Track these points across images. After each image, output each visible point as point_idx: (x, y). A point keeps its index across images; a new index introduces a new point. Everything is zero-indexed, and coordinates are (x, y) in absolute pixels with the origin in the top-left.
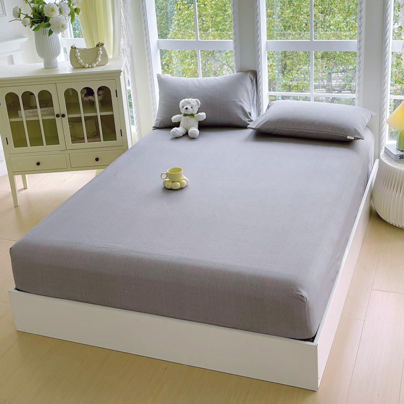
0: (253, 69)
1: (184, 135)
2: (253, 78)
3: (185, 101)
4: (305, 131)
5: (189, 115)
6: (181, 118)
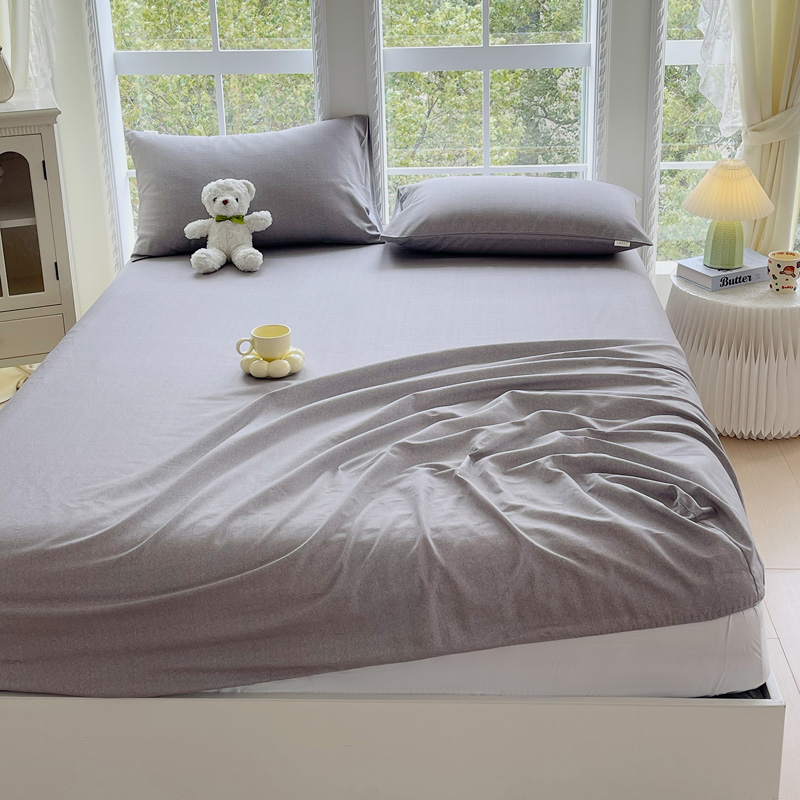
0: (361, 111)
1: (222, 267)
2: (362, 133)
3: (219, 186)
4: (516, 237)
5: (230, 219)
6: (209, 226)
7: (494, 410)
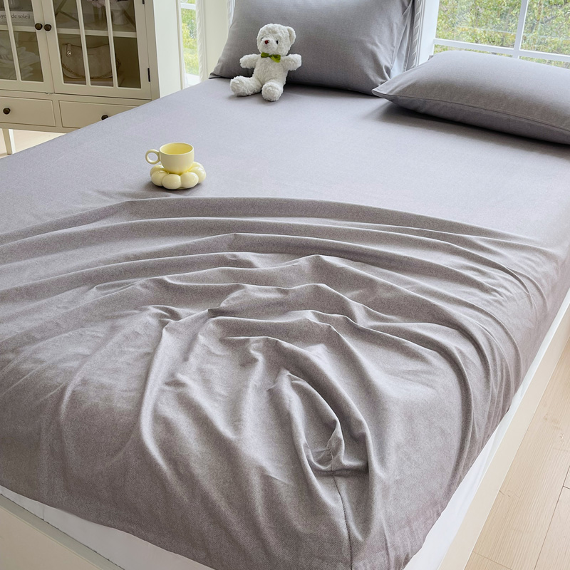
6: (257, 60)
7: (282, 270)
